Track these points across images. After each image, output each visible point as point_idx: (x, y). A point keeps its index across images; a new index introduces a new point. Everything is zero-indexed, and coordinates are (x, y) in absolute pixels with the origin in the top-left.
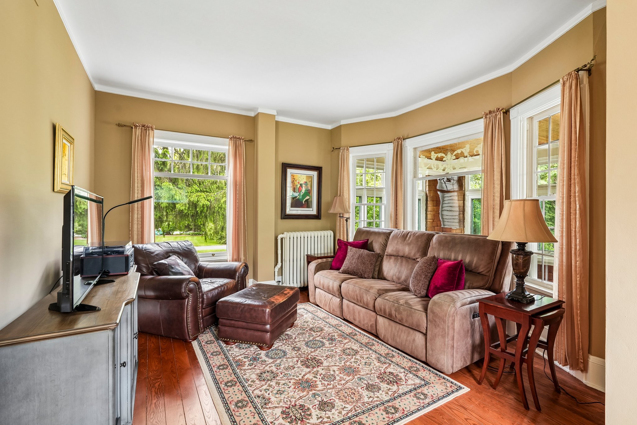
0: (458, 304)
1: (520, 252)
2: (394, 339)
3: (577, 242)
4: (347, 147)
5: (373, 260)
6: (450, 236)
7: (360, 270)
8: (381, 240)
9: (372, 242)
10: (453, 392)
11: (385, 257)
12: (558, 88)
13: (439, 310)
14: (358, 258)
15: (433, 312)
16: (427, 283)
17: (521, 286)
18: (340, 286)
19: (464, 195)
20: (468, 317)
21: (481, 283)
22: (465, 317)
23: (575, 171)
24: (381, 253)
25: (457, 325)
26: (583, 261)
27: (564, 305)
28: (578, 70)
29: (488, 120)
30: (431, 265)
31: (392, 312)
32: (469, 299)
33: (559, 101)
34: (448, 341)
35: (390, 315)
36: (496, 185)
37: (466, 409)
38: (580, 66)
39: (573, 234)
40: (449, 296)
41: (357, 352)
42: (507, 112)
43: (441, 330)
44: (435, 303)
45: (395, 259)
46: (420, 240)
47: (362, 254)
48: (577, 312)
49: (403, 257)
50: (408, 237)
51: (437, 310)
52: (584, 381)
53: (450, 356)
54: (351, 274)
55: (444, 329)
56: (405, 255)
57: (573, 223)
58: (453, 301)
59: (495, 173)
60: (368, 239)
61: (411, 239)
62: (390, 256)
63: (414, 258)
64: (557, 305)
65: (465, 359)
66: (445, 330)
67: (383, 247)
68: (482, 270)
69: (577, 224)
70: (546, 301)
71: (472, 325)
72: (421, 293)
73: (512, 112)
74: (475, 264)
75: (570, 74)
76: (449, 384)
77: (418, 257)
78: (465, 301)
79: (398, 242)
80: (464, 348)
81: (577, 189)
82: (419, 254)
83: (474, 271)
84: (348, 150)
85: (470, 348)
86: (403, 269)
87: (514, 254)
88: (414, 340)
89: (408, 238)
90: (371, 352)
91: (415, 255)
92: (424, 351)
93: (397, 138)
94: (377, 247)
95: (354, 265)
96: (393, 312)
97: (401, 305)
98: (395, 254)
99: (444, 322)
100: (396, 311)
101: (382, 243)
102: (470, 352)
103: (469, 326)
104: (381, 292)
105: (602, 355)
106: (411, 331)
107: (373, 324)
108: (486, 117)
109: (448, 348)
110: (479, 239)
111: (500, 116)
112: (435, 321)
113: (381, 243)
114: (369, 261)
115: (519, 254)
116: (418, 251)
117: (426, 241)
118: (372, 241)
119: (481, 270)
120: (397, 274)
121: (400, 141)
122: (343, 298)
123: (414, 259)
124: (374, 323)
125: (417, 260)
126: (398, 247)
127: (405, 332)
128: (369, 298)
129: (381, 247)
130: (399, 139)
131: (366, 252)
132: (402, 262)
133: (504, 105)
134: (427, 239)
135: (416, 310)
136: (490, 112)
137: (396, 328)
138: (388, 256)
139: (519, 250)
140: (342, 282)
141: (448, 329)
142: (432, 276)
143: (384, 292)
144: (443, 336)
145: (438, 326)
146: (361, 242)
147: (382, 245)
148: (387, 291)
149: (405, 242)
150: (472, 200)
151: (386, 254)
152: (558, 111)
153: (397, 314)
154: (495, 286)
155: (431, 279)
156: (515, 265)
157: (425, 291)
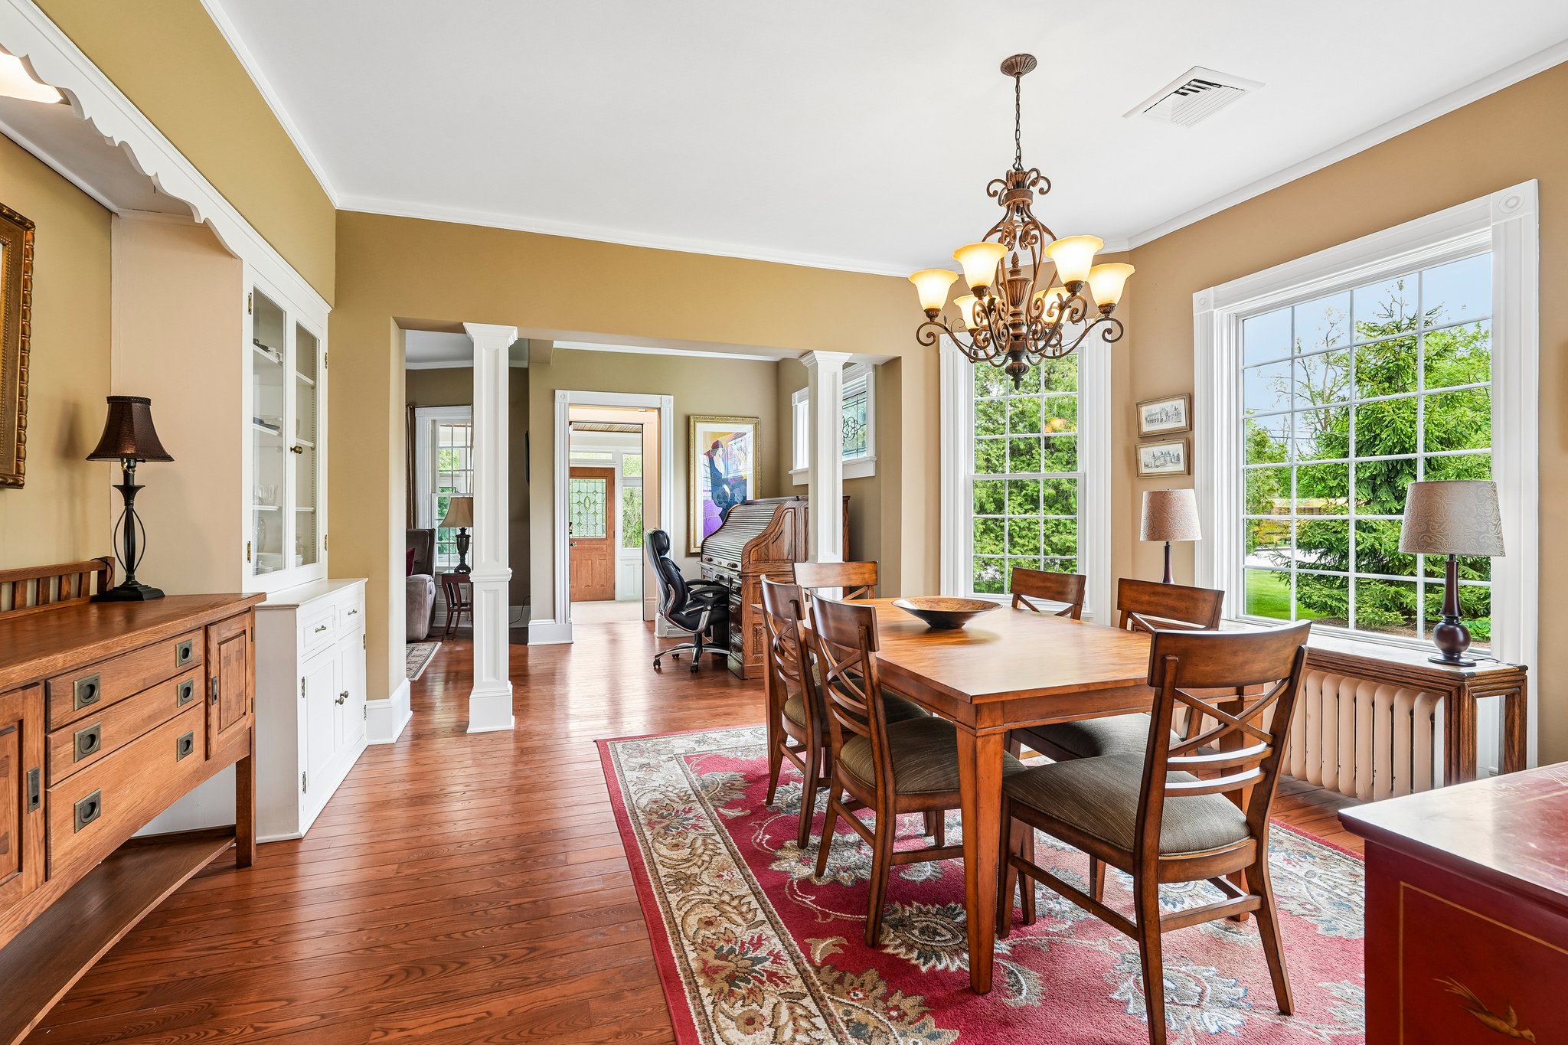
17: (463, 560)
21: (419, 570)
32: (428, 579)
34: (423, 611)
42: (413, 409)
51: (412, 588)
53: (424, 624)
68: (418, 559)
80: (428, 617)
87: (460, 537)
109: (423, 618)
112: (411, 599)
115: (463, 537)
139: (462, 534)
141: (424, 602)
154: (428, 570)
156: (460, 546)
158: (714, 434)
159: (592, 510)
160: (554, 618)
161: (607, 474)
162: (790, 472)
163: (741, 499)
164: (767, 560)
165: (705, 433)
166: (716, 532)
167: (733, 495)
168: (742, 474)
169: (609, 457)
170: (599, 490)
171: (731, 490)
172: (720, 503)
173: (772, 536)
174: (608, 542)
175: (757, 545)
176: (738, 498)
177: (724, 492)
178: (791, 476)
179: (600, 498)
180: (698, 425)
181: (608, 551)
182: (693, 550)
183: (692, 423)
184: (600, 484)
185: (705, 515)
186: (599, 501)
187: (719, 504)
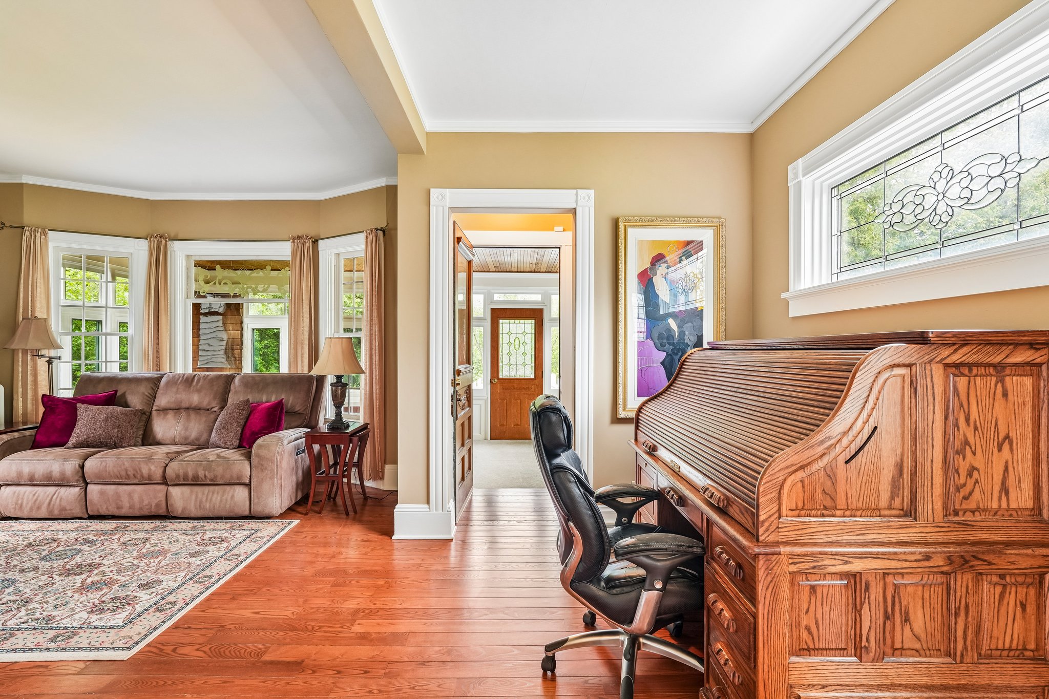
0: (285, 442)
1: (339, 384)
2: (202, 506)
3: (376, 373)
4: (44, 230)
5: (135, 420)
6: (260, 376)
7: (113, 438)
8: (144, 389)
9: (124, 395)
10: (286, 527)
11: (154, 413)
12: (362, 236)
13: (266, 452)
14: (106, 420)
15: (258, 456)
16: (240, 432)
17: (338, 414)
18: (82, 467)
19: (242, 323)
20: (293, 454)
21: (299, 423)
22: (291, 454)
23: (375, 314)
24: (146, 409)
25: (285, 464)
26: (380, 388)
27: (369, 427)
28: (377, 229)
29: (296, 244)
30: (244, 410)
31: (199, 473)
32: (294, 437)
33: (363, 247)
34: (276, 481)
35: (196, 477)
36: (305, 319)
37: (302, 532)
38: (379, 227)
39: (374, 367)
40: (275, 436)
41: (147, 540)
42: (315, 242)
43: (269, 472)
44: (260, 446)
45: (175, 413)
46: (215, 383)
47: (113, 413)
48: (377, 431)
49: (188, 409)
50: (196, 381)
51: (263, 452)
52: (382, 488)
53: (278, 496)
54: (93, 447)
55: (272, 470)
56: (193, 405)
57: (374, 357)
58: (281, 440)
59: (304, 305)
60: (116, 391)
61: (200, 384)
62: (165, 410)
63: (208, 407)
64: (364, 427)
65: (291, 498)
66: (274, 471)
67: (147, 398)
68: (299, 409)
69: (376, 358)
70: (357, 426)
71: (296, 462)
72: (233, 444)
73: (321, 243)
74: (291, 404)
75: (371, 230)
76: (279, 524)
77: (214, 406)
78: (290, 438)
79: (178, 389)
80: (291, 486)
81: (377, 329)
82: (215, 402)
83: (290, 411)
84: (45, 234)
85: (295, 486)
86: (192, 424)
87: (334, 386)
88: (233, 497)
89: (194, 383)
90: (168, 532)
91: (209, 404)
92: (248, 503)
93: (157, 235)
94: (136, 401)
95: (100, 432)
96: (201, 473)
97: (213, 461)
98: (172, 406)
99: (273, 462)
100: (205, 470)
101: (147, 394)
102: (294, 490)
103: (294, 464)
104: (173, 455)
105: (395, 462)
106: (228, 488)
107: (161, 501)
108: (293, 242)
109: (276, 489)
110: (293, 376)
111: (309, 244)
112: (262, 465)
113: (144, 393)
114: (127, 421)
115: (338, 386)
116: (215, 398)
117: (224, 384)
118: (125, 393)
119: (297, 409)
120: (183, 432)
121: (164, 242)
122: (87, 484)
123: (208, 410)
124: (164, 499)
125: (212, 410)
126: (179, 396)
127: (218, 493)
128: (153, 468)
129: (145, 401)
130: (161, 237)
131: (119, 409)
132: (189, 415)
133: (312, 233)
134: (226, 383)
135: (235, 460)
136: (299, 237)
137: (203, 494)
138: (161, 412)
139: (337, 382)
140: (86, 460)
141: (277, 469)
142: (246, 423)
143: (176, 455)
144: (272, 478)
145: (266, 468)
146: (104, 396)
147: (145, 397)
148: (179, 453)
149: (192, 387)
150: (253, 329)
151: (155, 408)
152: (363, 254)
153: (207, 473)
154: (311, 423)
155: (244, 426)
156: (334, 397)
157: (238, 441)
158: (654, 243)
159: (521, 350)
160: (428, 503)
161: (536, 315)
162: (784, 295)
163: (694, 339)
164: (829, 509)
165: (641, 242)
166: (661, 394)
167: (682, 334)
168: (698, 305)
169: (538, 298)
170: (528, 331)
171: (679, 327)
172: (662, 345)
173: (845, 441)
174: (536, 382)
175: (802, 467)
176: (690, 339)
177: (669, 329)
178: (786, 303)
179: (530, 339)
180: (630, 231)
181: (537, 391)
182: (622, 414)
183: (621, 228)
184: (529, 326)
185: (640, 363)
186: (528, 341)
187: (661, 347)
